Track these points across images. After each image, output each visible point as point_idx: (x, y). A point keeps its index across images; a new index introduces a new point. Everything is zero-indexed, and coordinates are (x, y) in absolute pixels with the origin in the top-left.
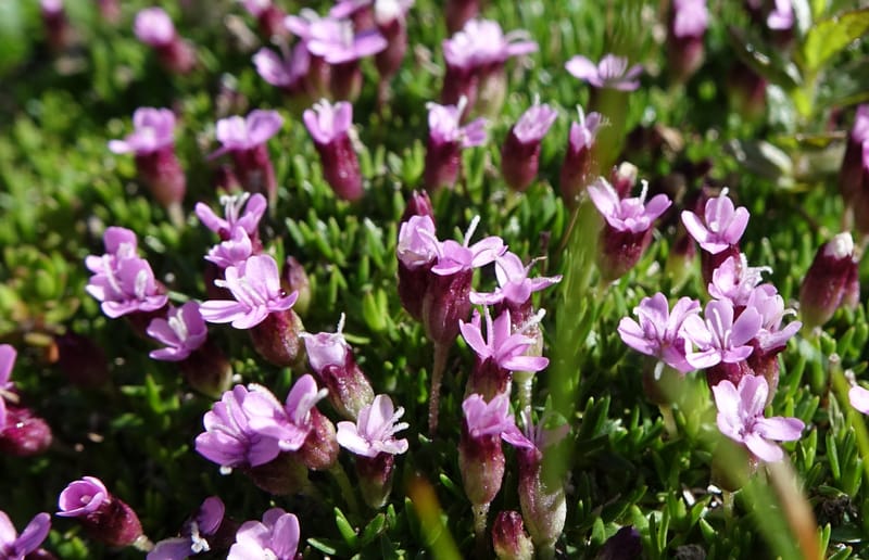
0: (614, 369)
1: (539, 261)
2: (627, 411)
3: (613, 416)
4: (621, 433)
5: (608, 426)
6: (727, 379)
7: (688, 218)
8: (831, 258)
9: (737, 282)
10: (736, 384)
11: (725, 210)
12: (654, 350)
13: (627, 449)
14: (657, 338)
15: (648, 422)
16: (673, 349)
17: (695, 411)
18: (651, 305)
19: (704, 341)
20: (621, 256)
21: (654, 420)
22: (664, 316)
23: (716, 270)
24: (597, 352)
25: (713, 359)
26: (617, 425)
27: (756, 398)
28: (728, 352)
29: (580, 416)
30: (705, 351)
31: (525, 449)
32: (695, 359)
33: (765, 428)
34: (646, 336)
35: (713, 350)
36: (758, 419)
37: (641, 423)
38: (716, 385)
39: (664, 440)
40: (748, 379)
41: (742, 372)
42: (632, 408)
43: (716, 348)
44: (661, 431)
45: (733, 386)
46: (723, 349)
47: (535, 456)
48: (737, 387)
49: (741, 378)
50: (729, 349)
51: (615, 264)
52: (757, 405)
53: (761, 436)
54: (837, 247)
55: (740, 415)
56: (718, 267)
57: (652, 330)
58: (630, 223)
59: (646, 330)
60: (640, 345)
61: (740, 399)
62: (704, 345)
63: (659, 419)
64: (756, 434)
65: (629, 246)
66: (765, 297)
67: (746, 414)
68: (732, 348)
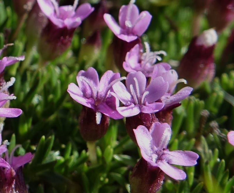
0: (52, 118)
1: (8, 47)
2: (63, 146)
3: (54, 149)
4: (59, 160)
5: (51, 156)
6: (143, 124)
7: (108, 18)
8: (202, 47)
9: (140, 61)
10: (148, 128)
11: (133, 13)
12: (92, 105)
13: (63, 170)
14: (92, 97)
15: (76, 154)
16: (105, 104)
17: (109, 147)
18: (86, 75)
19: (126, 99)
20: (59, 44)
21: (80, 152)
22: (96, 83)
23: (128, 53)
24: (39, 109)
25: (135, 111)
26: (56, 155)
27: (163, 138)
28: (144, 106)
29: (34, 148)
30: (127, 106)
31: (4, 168)
32: (123, 111)
33: (171, 158)
34: (85, 96)
35: (133, 105)
36: (165, 152)
37: (72, 154)
38: (136, 128)
39: (88, 166)
40: (156, 125)
41: (152, 120)
42: (66, 144)
43: (135, 104)
44: (86, 160)
45: (146, 129)
46: (140, 105)
47: (11, 173)
48: (149, 130)
49: (151, 124)
50: (144, 104)
51: (54, 49)
52: (164, 142)
53: (168, 163)
54: (205, 39)
55: (152, 149)
56: (129, 51)
57: (89, 92)
58: (68, 22)
59: (84, 91)
60: (83, 101)
61: (151, 138)
62: (127, 101)
63: (84, 152)
64: (165, 162)
65: (65, 38)
66: (164, 71)
67: (156, 149)
68: (147, 104)
